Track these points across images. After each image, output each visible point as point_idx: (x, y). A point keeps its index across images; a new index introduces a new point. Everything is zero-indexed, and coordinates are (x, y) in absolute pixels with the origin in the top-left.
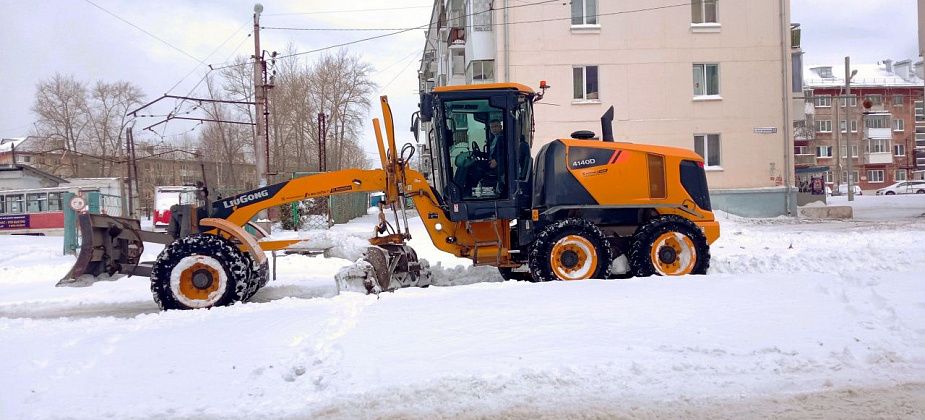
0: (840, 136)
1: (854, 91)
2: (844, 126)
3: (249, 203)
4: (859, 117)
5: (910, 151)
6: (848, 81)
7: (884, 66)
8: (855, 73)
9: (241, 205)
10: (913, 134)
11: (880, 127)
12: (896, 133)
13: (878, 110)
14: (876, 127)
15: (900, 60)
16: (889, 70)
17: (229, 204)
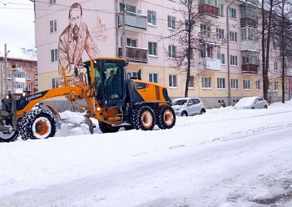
0: (3, 80)
1: (9, 60)
2: (4, 75)
3: (35, 98)
4: (11, 72)
5: (33, 88)
6: (6, 55)
7: (22, 50)
8: (9, 51)
9: (32, 100)
10: (34, 82)
11: (20, 77)
12: (27, 80)
13: (20, 69)
14: (19, 77)
15: (29, 49)
16: (24, 52)
17: (27, 99)
